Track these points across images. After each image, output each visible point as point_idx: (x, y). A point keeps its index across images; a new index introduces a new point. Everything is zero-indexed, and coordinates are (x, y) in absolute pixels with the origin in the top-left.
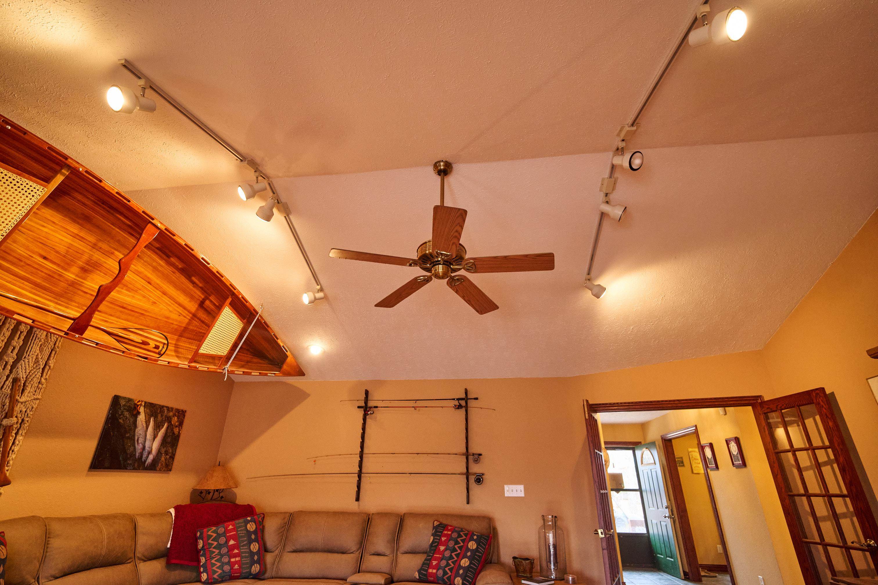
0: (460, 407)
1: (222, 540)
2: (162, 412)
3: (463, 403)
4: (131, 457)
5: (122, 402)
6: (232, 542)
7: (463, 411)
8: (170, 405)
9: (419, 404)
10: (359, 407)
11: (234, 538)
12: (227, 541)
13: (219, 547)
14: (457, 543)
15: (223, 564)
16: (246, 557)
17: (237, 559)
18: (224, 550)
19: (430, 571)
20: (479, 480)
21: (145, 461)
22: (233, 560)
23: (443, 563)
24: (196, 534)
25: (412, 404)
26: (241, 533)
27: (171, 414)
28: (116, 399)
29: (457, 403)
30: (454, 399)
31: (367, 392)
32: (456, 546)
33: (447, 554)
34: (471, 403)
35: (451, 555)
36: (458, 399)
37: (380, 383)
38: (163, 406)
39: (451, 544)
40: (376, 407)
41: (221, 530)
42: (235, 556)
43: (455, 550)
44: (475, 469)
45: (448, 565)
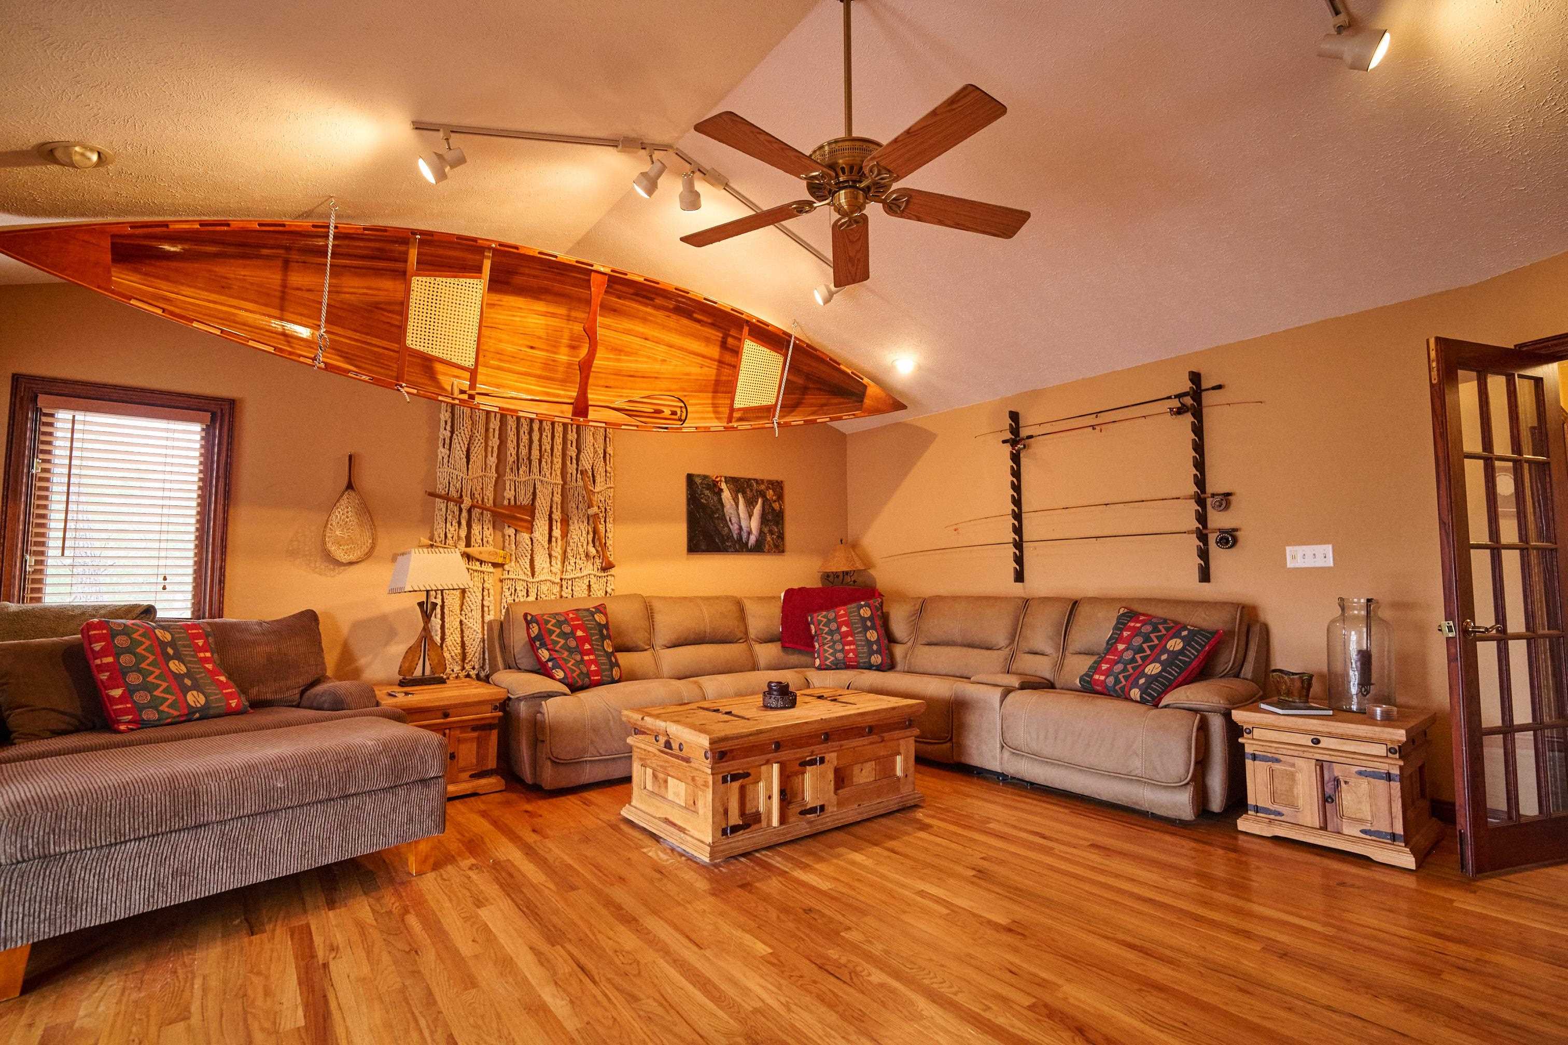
0: (1180, 411)
1: (834, 626)
2: (750, 486)
3: (1188, 401)
4: (728, 538)
5: (698, 481)
6: (844, 629)
7: (1188, 418)
8: (758, 476)
9: (1103, 418)
10: (1004, 442)
11: (847, 624)
12: (839, 628)
13: (831, 633)
14: (1147, 639)
15: (836, 651)
16: (862, 646)
17: (852, 647)
18: (837, 637)
19: (1097, 677)
20: (1229, 539)
21: (747, 543)
22: (847, 648)
23: (1118, 668)
24: (807, 620)
25: (1091, 420)
26: (855, 619)
27: (763, 487)
28: (690, 479)
29: (1176, 403)
30: (1169, 398)
31: (1014, 416)
32: (1145, 646)
33: (1128, 655)
34: (1208, 398)
35: (1134, 657)
36: (1179, 396)
37: (1036, 395)
38: (749, 479)
39: (1137, 641)
40: (1031, 437)
41: (832, 615)
42: (850, 643)
43: (1141, 650)
44: (1218, 520)
45: (1125, 670)
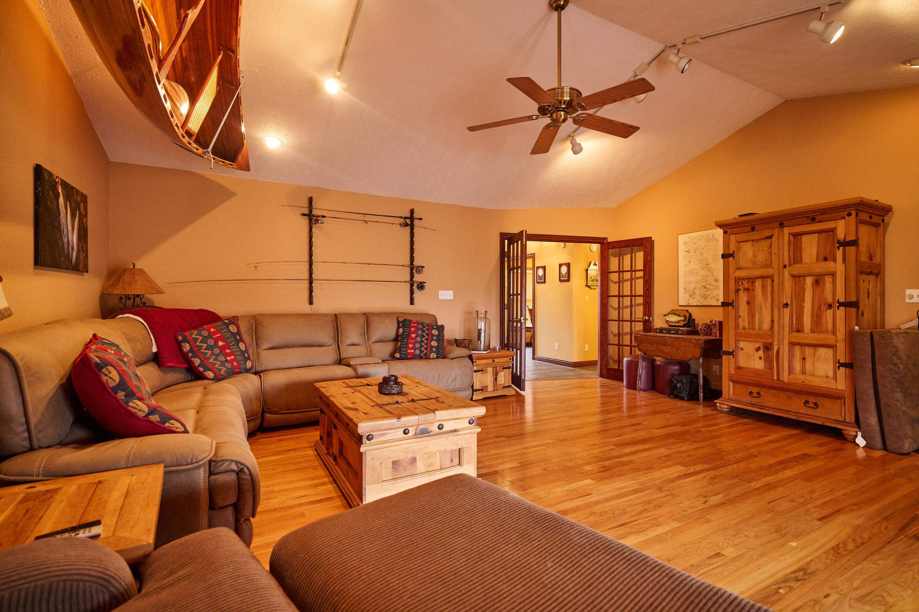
0: (406, 225)
1: (211, 342)
2: (73, 195)
3: (408, 221)
6: (220, 343)
7: (408, 229)
9: (367, 218)
10: (304, 215)
11: (221, 339)
12: (216, 343)
13: (209, 348)
14: (424, 331)
15: (222, 362)
16: (238, 355)
17: (232, 357)
18: (217, 351)
19: (409, 351)
20: (421, 286)
22: (229, 358)
23: (417, 345)
24: (176, 339)
25: (361, 217)
26: (227, 335)
27: (79, 198)
28: (37, 170)
29: (402, 221)
30: (401, 217)
31: (311, 200)
32: (424, 334)
33: (419, 339)
34: (416, 222)
35: (422, 340)
36: (405, 218)
37: (323, 191)
38: (73, 187)
39: (420, 332)
40: (324, 217)
41: (205, 333)
42: (229, 355)
43: (423, 336)
44: (418, 278)
45: (421, 346)
